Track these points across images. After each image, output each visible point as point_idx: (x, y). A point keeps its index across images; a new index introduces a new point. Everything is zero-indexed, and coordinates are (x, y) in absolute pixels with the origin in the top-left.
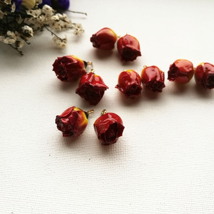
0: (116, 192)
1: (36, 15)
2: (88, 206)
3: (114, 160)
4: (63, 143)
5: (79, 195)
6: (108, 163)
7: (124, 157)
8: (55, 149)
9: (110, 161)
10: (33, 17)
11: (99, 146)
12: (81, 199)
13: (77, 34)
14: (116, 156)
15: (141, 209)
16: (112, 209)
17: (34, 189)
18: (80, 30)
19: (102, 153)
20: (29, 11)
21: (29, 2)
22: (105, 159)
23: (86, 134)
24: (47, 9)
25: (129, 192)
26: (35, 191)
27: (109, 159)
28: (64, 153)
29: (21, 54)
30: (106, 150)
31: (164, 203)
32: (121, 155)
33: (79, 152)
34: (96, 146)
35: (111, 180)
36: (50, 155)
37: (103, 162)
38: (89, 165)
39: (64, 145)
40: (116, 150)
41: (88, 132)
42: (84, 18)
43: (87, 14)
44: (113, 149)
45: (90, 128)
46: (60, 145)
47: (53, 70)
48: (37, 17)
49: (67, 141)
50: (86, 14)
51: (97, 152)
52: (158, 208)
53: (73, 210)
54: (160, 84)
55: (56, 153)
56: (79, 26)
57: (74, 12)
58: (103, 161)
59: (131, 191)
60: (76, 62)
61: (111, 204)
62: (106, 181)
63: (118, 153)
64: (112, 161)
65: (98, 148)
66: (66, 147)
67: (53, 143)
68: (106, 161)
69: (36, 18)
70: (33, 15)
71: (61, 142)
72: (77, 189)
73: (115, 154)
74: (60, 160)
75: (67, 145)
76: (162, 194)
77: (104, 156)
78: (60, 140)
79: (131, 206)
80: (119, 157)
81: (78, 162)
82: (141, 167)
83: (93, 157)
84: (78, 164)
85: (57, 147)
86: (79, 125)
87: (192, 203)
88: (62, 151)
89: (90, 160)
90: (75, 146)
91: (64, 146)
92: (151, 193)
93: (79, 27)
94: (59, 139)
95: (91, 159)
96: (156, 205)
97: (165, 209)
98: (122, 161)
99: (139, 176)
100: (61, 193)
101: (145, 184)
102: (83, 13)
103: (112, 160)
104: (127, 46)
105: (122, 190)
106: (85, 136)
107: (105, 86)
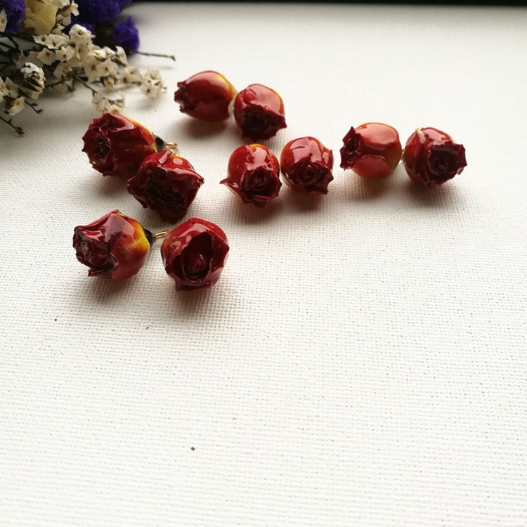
0: (202, 393)
1: (54, 44)
2: (130, 424)
3: (204, 328)
4: (89, 296)
5: (113, 400)
6: (191, 334)
7: (229, 321)
8: (69, 307)
9: (196, 331)
10: (47, 47)
11: (175, 301)
12: (115, 409)
13: (148, 91)
14: (210, 321)
15: (260, 430)
16: (187, 429)
17: (8, 388)
18: (157, 84)
19: (180, 315)
20: (41, 37)
21: (42, 20)
22: (184, 327)
23: (145, 277)
24: (80, 33)
25: (235, 394)
26: (10, 393)
27: (194, 326)
28: (89, 315)
29: (20, 132)
30: (190, 310)
31: (318, 417)
32: (223, 318)
33: (126, 313)
34: (166, 301)
35: (194, 368)
36: (56, 320)
37: (180, 332)
38: (144, 338)
39: (91, 300)
40: (213, 308)
41: (150, 275)
42: (169, 68)
43: (176, 58)
44: (207, 307)
45: (156, 267)
46: (84, 299)
47: (83, 150)
48: (57, 47)
49: (98, 291)
50: (173, 58)
51: (167, 314)
52: (301, 427)
53: (95, 432)
54: (322, 172)
55: (71, 316)
56: (153, 76)
57: (147, 54)
58: (179, 330)
59: (240, 390)
60: (132, 127)
61: (188, 420)
62: (180, 371)
63: (217, 314)
64: (202, 330)
65: (171, 306)
66: (95, 305)
67: (67, 296)
68: (187, 330)
69: (53, 50)
70: (48, 43)
71: (86, 293)
72: (109, 387)
73: (209, 317)
74: (77, 330)
75: (98, 300)
76: (314, 396)
77: (182, 322)
78: (83, 290)
79: (236, 423)
80: (218, 322)
81: (120, 333)
82: (267, 342)
83: (157, 323)
84: (119, 337)
85: (74, 304)
86: (125, 245)
87: (386, 415)
88: (86, 312)
89: (149, 330)
90: (117, 303)
91: (92, 302)
92: (286, 394)
93: (153, 78)
94: (81, 288)
95: (151, 326)
96: (298, 421)
97: (318, 430)
98: (223, 331)
99: (260, 359)
100: (70, 396)
101: (274, 376)
102: (166, 56)
103: (200, 328)
104: (253, 102)
105: (218, 388)
106: (143, 284)
107: (193, 174)
